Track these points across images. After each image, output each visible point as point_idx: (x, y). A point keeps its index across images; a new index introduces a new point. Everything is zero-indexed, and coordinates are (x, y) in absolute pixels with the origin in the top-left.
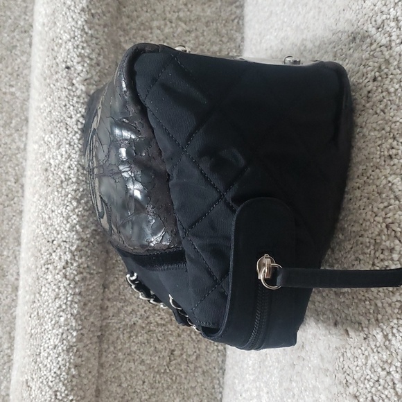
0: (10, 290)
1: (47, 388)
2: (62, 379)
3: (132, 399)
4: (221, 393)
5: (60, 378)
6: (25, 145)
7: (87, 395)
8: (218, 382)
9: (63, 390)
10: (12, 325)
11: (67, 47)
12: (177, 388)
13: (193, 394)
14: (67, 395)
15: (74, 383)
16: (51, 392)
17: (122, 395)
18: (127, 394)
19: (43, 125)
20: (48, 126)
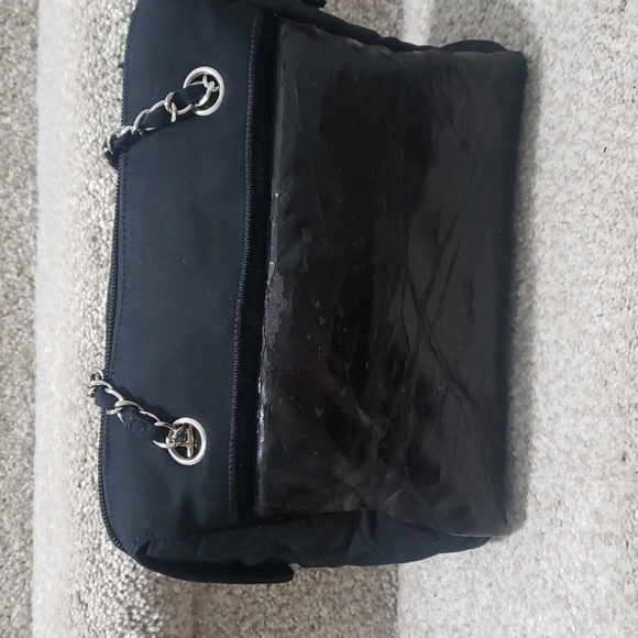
0: (19, 453)
1: (115, 603)
2: (140, 586)
3: (250, 614)
4: (394, 595)
5: (135, 585)
6: (34, 211)
7: (180, 612)
8: (388, 578)
9: (141, 605)
10: (26, 512)
11: (120, 31)
12: (322, 591)
13: (349, 600)
14: (149, 612)
15: (159, 593)
16: (122, 610)
17: (233, 609)
18: (242, 606)
19: (85, 164)
20: (94, 165)
